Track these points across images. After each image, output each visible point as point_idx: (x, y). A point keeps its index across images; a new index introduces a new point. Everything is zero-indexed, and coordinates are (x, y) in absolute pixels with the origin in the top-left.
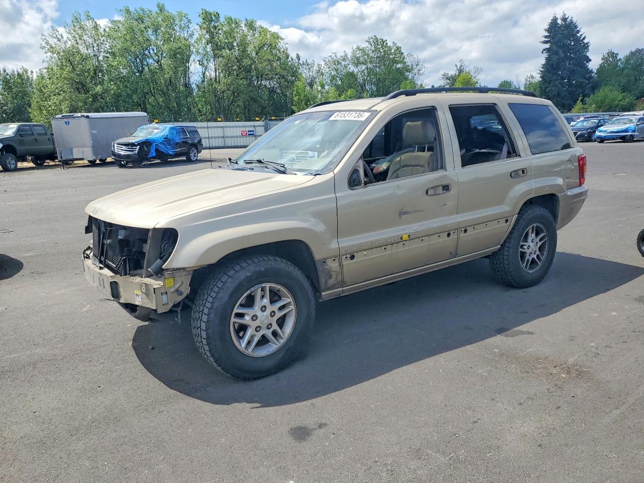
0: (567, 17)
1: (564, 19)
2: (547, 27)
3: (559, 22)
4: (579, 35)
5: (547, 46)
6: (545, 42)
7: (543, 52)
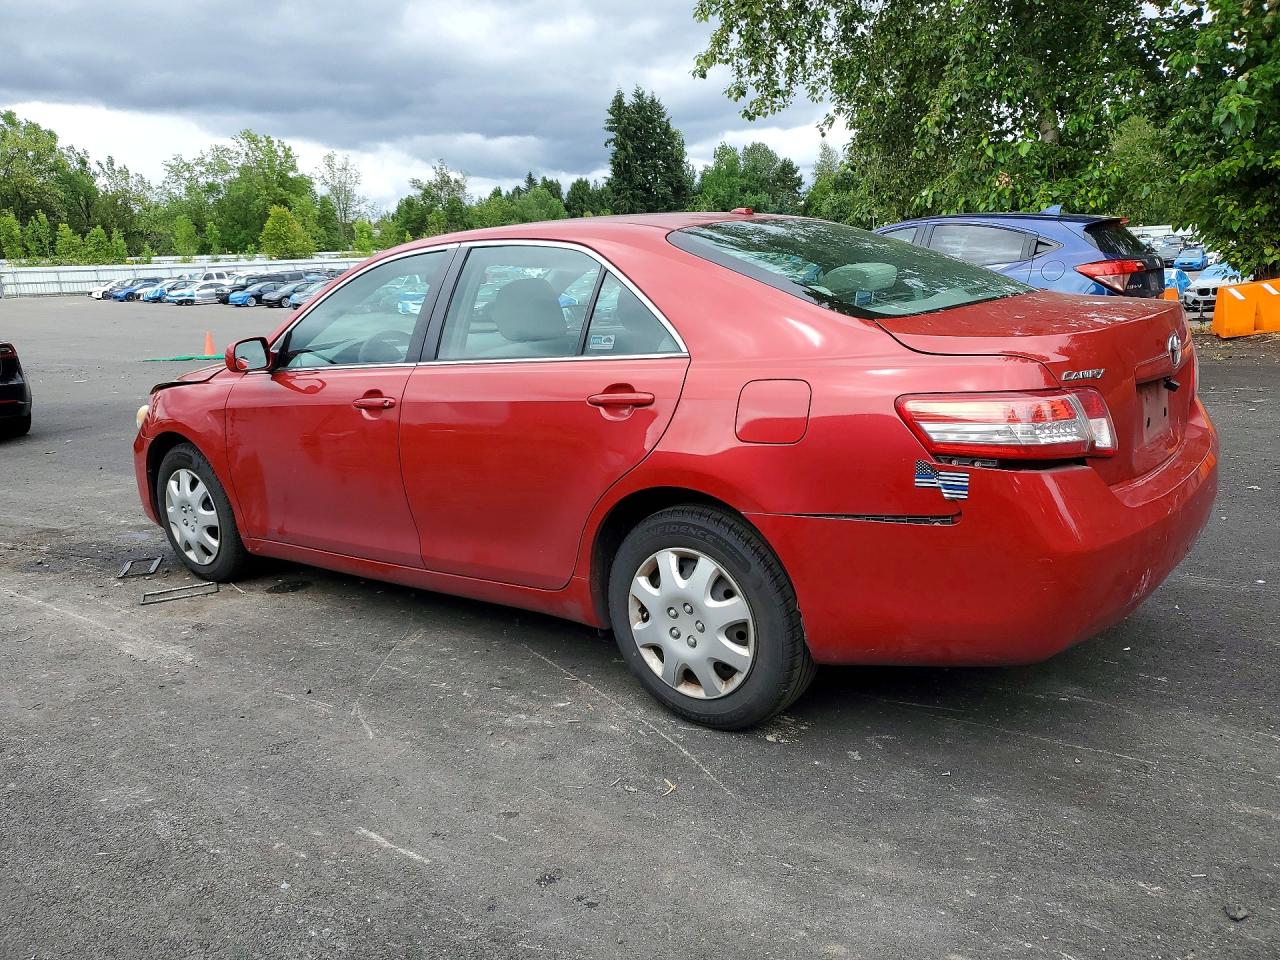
0: (640, 92)
1: (639, 96)
2: (609, 107)
3: (629, 100)
4: (664, 120)
5: (612, 135)
6: (610, 129)
7: (606, 145)
